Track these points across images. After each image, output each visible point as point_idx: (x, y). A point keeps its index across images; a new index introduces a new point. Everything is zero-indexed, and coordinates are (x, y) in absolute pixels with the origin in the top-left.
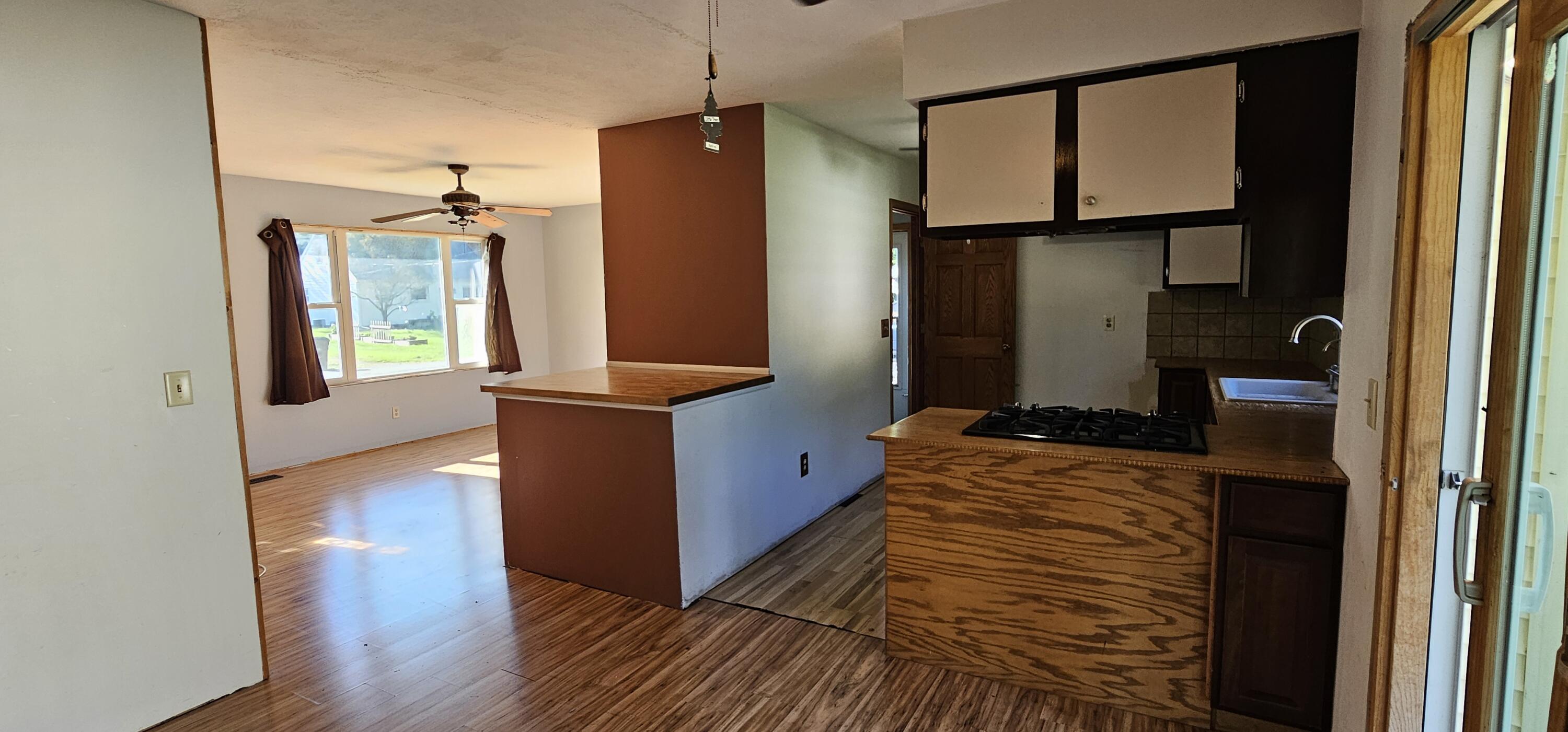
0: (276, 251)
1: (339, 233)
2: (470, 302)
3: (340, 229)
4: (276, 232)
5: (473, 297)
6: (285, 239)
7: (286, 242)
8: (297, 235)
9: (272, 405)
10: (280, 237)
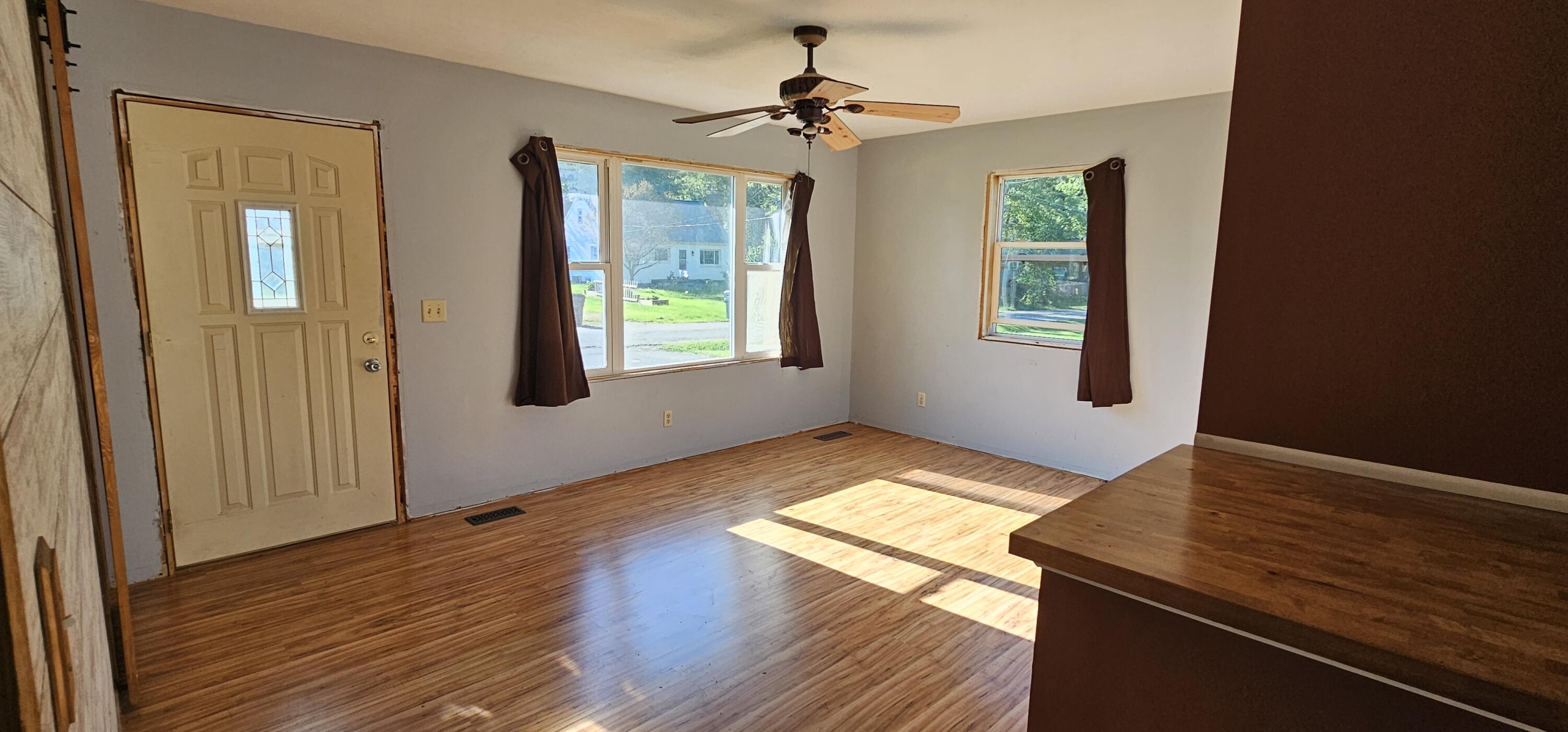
0: (532, 184)
1: (613, 162)
2: (764, 268)
3: (615, 158)
4: (533, 155)
5: (766, 260)
6: (545, 166)
7: (546, 171)
8: (561, 165)
9: (517, 405)
10: (539, 163)
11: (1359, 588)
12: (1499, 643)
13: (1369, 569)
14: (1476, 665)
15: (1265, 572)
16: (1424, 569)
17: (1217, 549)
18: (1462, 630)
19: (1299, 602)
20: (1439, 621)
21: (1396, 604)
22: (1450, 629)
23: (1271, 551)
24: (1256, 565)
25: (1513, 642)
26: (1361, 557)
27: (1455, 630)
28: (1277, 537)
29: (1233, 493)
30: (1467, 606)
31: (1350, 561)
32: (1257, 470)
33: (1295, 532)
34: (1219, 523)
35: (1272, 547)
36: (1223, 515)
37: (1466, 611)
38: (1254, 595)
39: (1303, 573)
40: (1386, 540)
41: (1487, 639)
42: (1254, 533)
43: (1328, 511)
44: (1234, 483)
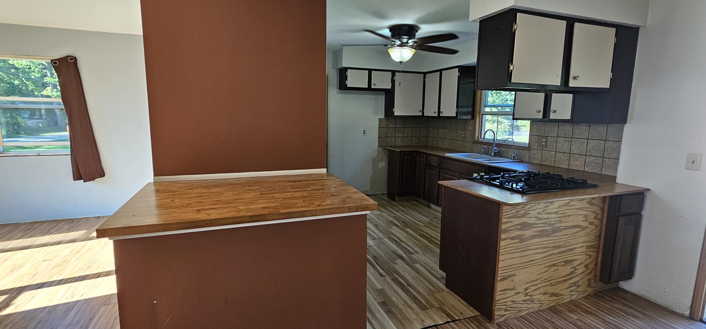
11: (222, 206)
12: (253, 207)
13: (222, 201)
14: (250, 213)
15: (196, 211)
16: (234, 197)
17: (179, 210)
18: (245, 207)
19: (208, 215)
20: (241, 207)
21: (230, 207)
22: (243, 208)
23: (195, 205)
24: (193, 210)
25: (255, 206)
26: (219, 199)
27: (244, 208)
28: (195, 201)
29: (175, 193)
30: (245, 202)
31: (217, 201)
32: (179, 185)
33: (199, 198)
34: (176, 203)
35: (195, 204)
36: (176, 200)
37: (245, 203)
38: (196, 217)
39: (207, 208)
40: (223, 193)
41: (251, 207)
42: (188, 202)
43: (206, 190)
44: (175, 190)
